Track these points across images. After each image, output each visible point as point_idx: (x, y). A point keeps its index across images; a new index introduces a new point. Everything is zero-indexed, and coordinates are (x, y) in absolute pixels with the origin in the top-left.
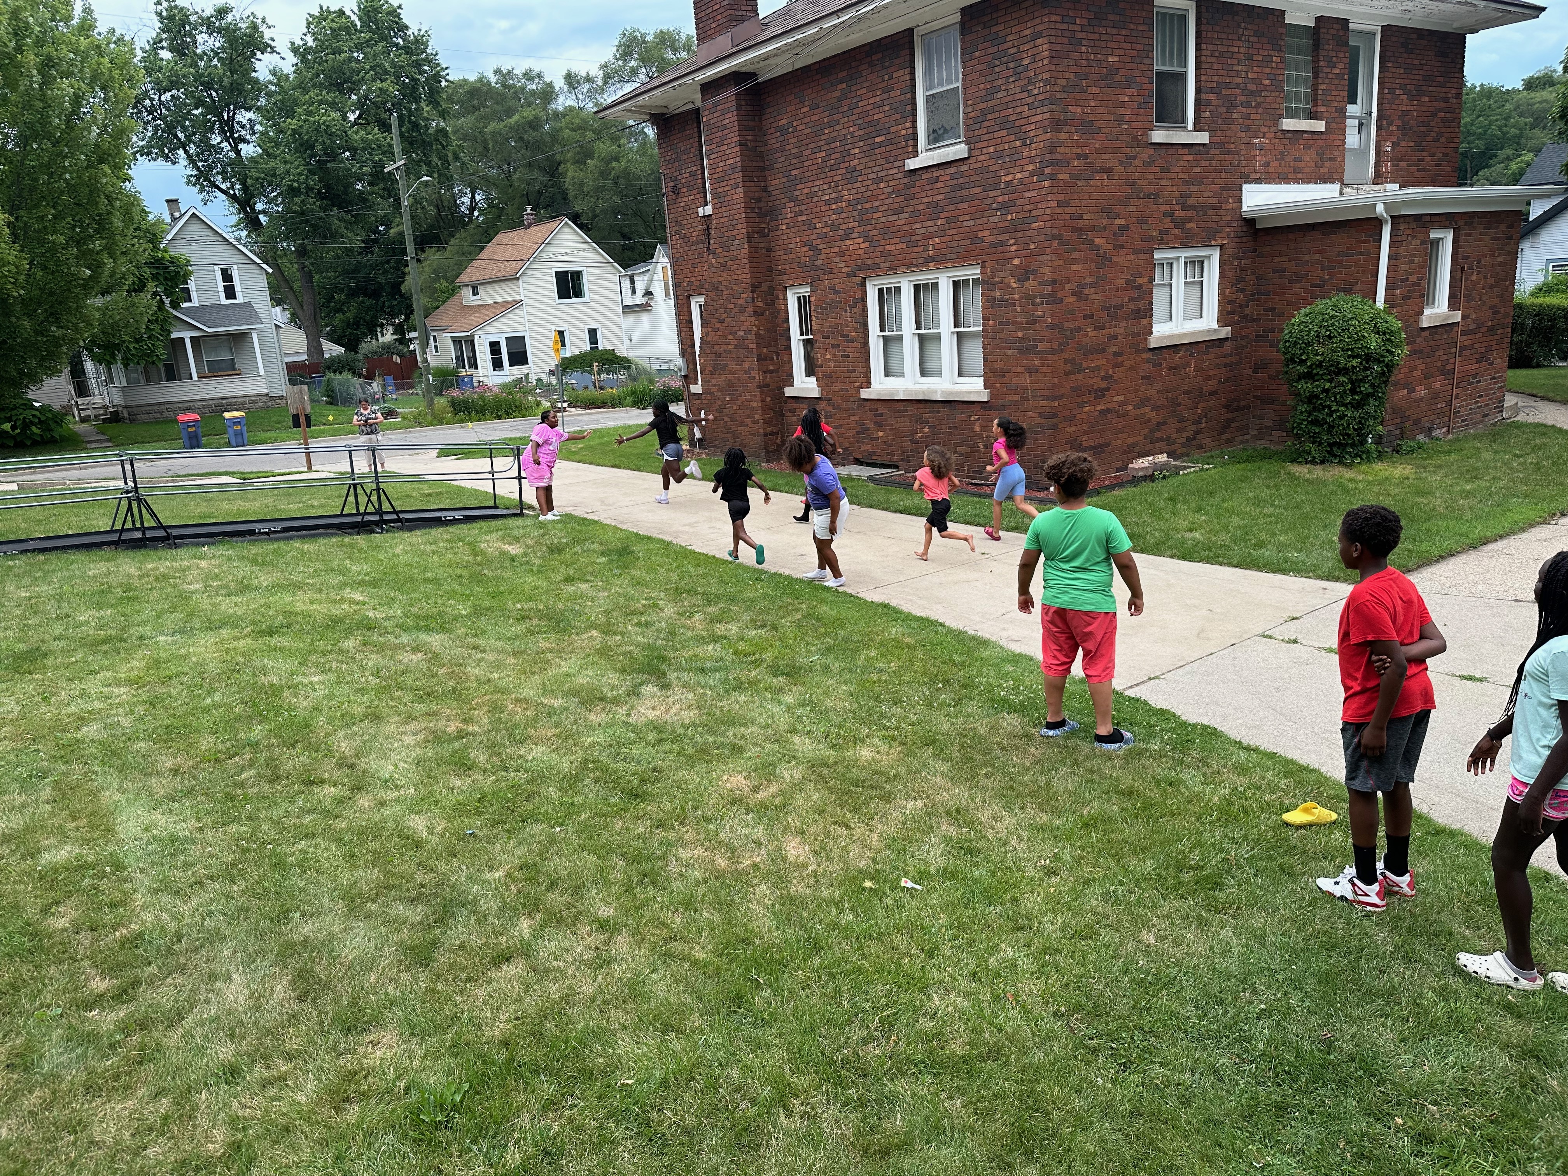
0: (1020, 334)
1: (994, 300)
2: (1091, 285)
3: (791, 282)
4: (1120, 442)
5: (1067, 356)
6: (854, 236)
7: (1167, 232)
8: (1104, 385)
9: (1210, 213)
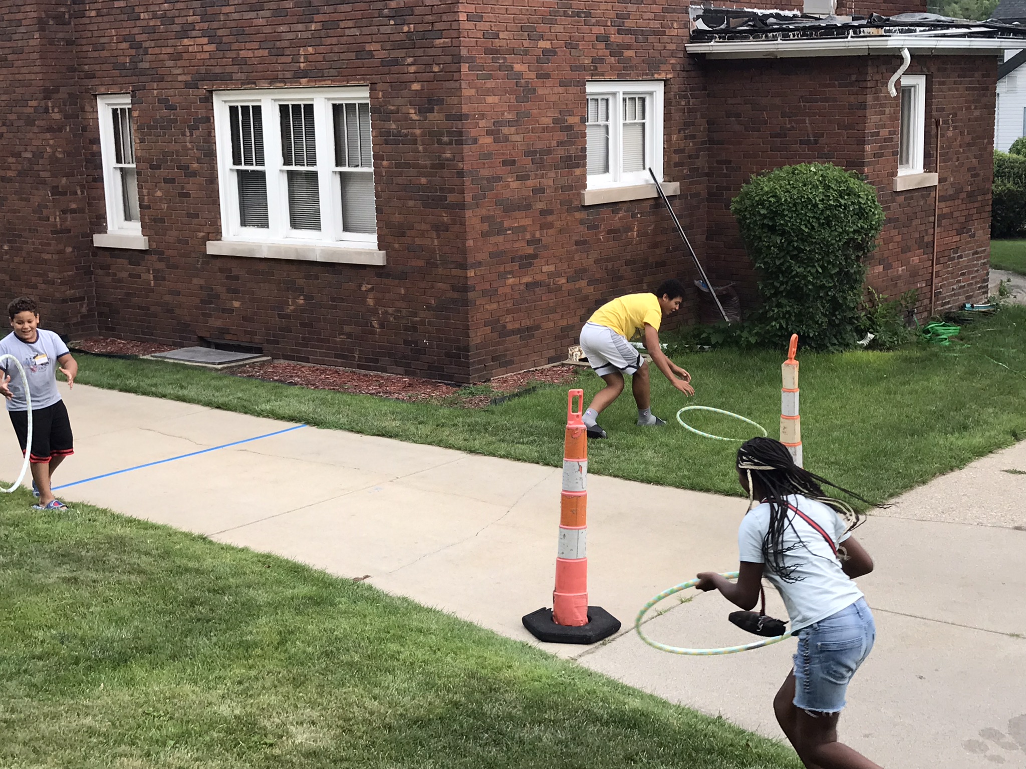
0: (423, 180)
1: (388, 133)
2: (510, 123)
3: (102, 89)
4: (551, 324)
5: (484, 212)
6: (194, 33)
7: (601, 60)
8: (530, 250)
9: (651, 39)
